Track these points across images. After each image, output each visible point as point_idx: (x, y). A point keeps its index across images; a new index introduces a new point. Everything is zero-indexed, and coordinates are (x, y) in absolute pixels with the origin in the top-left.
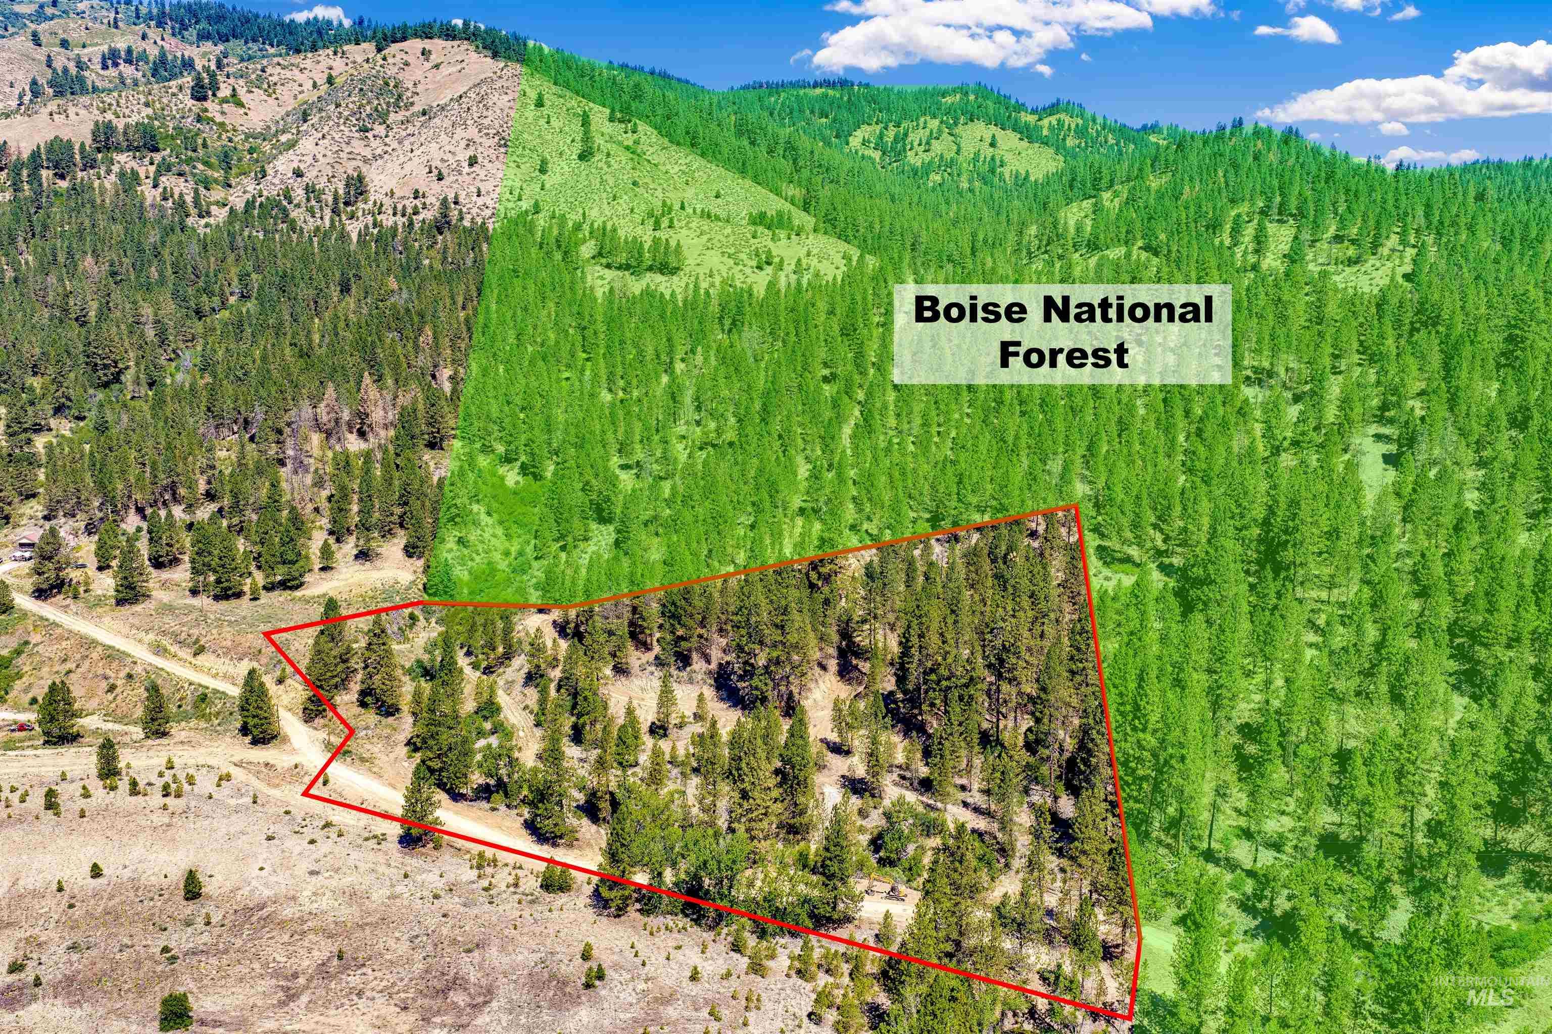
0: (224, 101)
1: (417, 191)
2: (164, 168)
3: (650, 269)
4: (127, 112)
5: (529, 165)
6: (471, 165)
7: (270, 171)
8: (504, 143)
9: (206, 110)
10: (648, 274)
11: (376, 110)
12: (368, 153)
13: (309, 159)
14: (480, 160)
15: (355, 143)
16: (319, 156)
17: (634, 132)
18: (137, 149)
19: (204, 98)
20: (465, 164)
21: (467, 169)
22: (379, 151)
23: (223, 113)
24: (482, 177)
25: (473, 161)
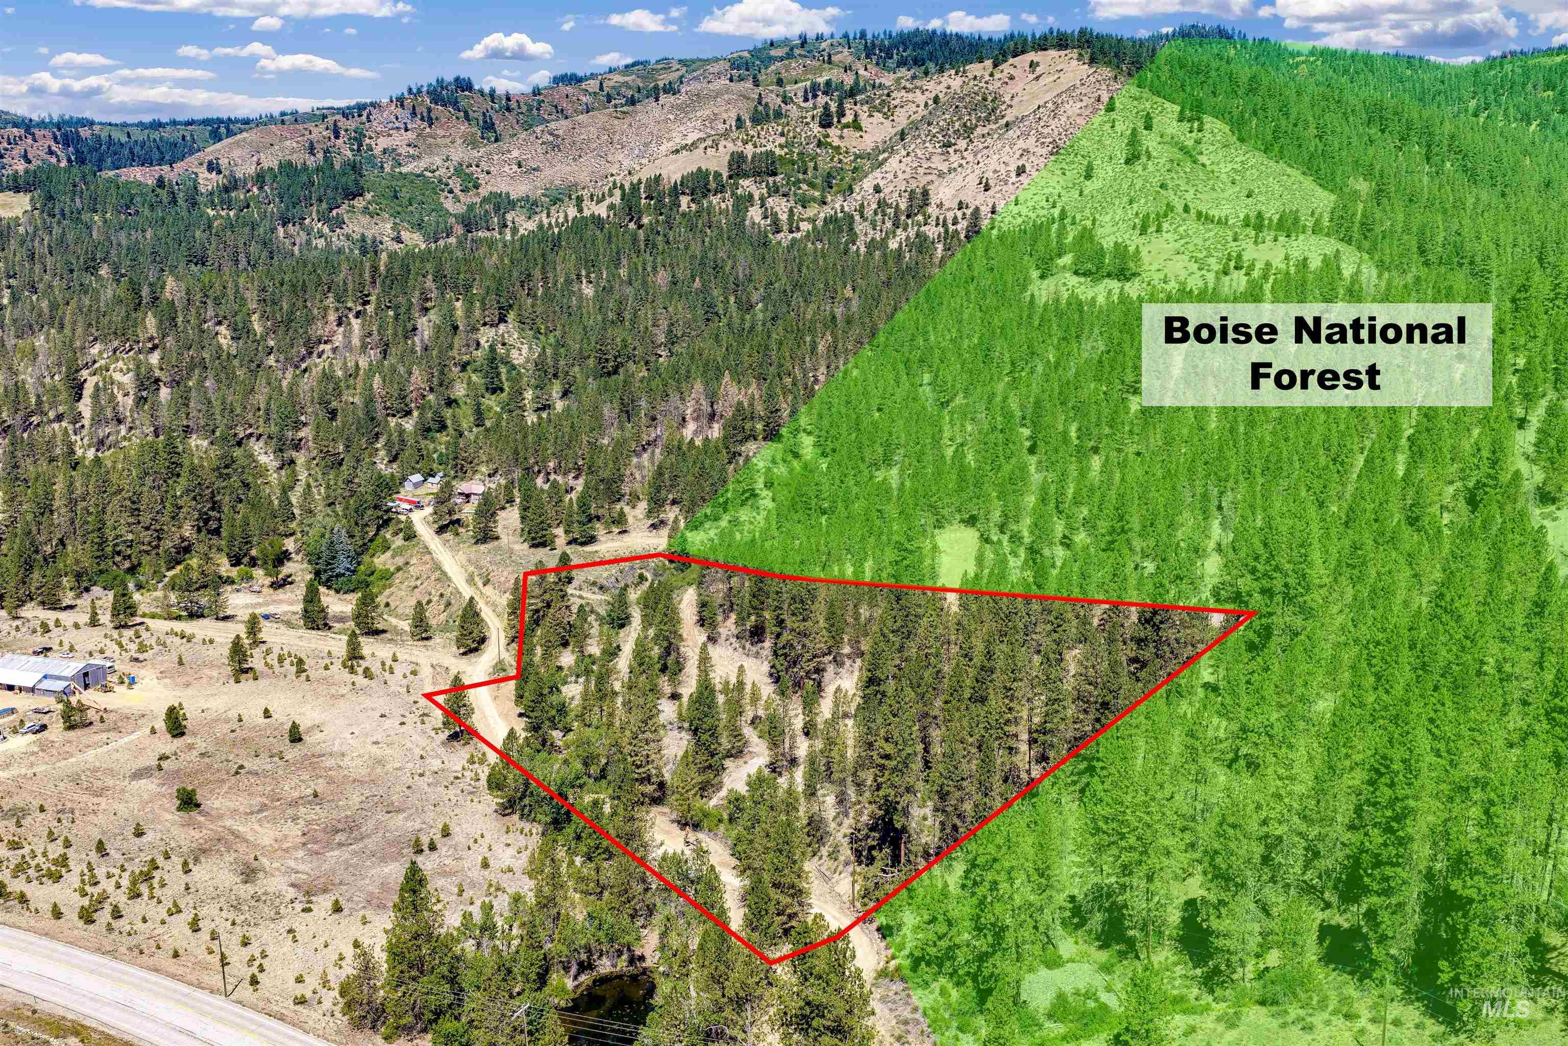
0: (847, 126)
1: (961, 203)
2: (774, 190)
3: (1109, 275)
4: (764, 141)
5: (1074, 172)
6: (1018, 175)
7: (857, 189)
8: (1056, 151)
9: (828, 136)
10: (1106, 280)
11: (965, 125)
12: (944, 167)
13: (890, 176)
14: (1028, 168)
15: (935, 159)
16: (899, 174)
17: (1200, 131)
18: (759, 174)
19: (829, 125)
20: (1013, 175)
21: (1014, 179)
22: (955, 165)
23: (841, 137)
24: (1025, 186)
25: (1021, 171)
